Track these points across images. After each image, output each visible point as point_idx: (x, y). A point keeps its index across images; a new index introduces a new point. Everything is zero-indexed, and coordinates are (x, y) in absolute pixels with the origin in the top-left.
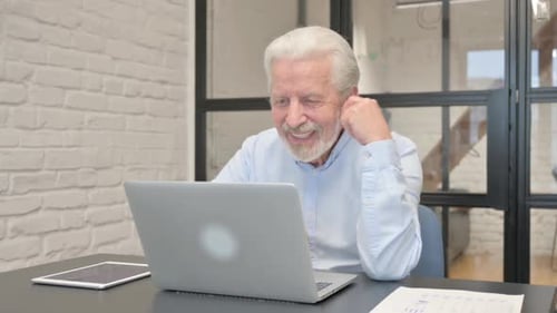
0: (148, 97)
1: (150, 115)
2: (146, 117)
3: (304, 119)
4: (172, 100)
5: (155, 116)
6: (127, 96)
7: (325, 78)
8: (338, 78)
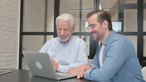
0: (8, 31)
1: (9, 35)
2: (7, 36)
3: (64, 34)
4: (14, 32)
5: (10, 36)
6: (3, 31)
7: (69, 26)
8: (72, 26)
